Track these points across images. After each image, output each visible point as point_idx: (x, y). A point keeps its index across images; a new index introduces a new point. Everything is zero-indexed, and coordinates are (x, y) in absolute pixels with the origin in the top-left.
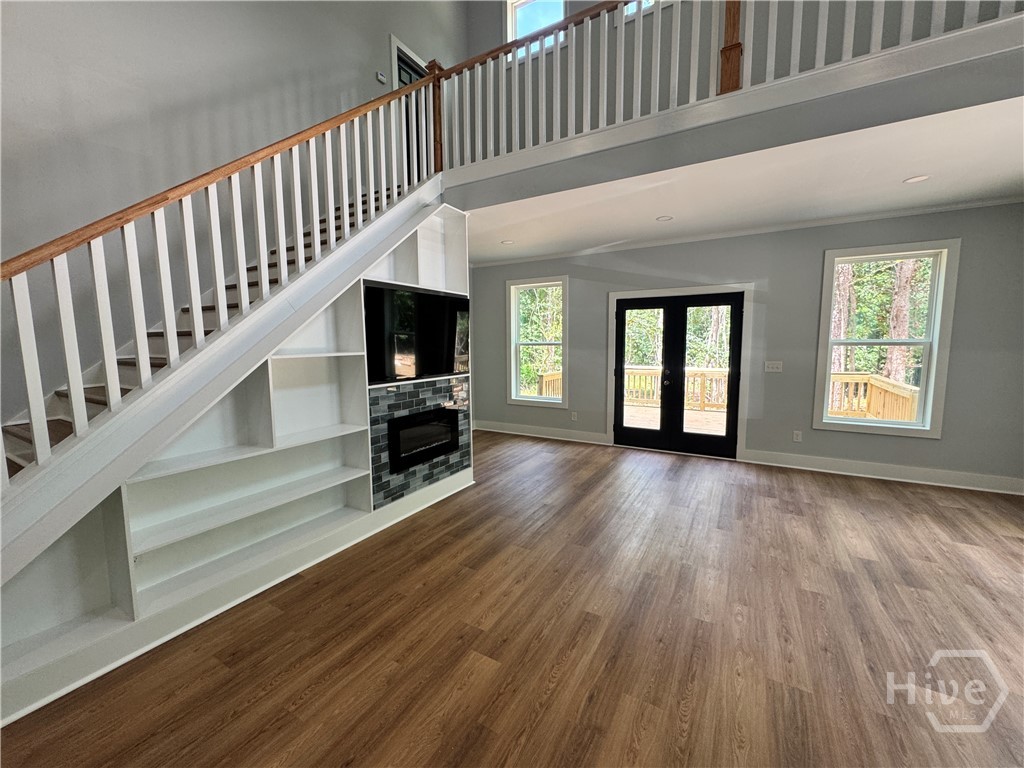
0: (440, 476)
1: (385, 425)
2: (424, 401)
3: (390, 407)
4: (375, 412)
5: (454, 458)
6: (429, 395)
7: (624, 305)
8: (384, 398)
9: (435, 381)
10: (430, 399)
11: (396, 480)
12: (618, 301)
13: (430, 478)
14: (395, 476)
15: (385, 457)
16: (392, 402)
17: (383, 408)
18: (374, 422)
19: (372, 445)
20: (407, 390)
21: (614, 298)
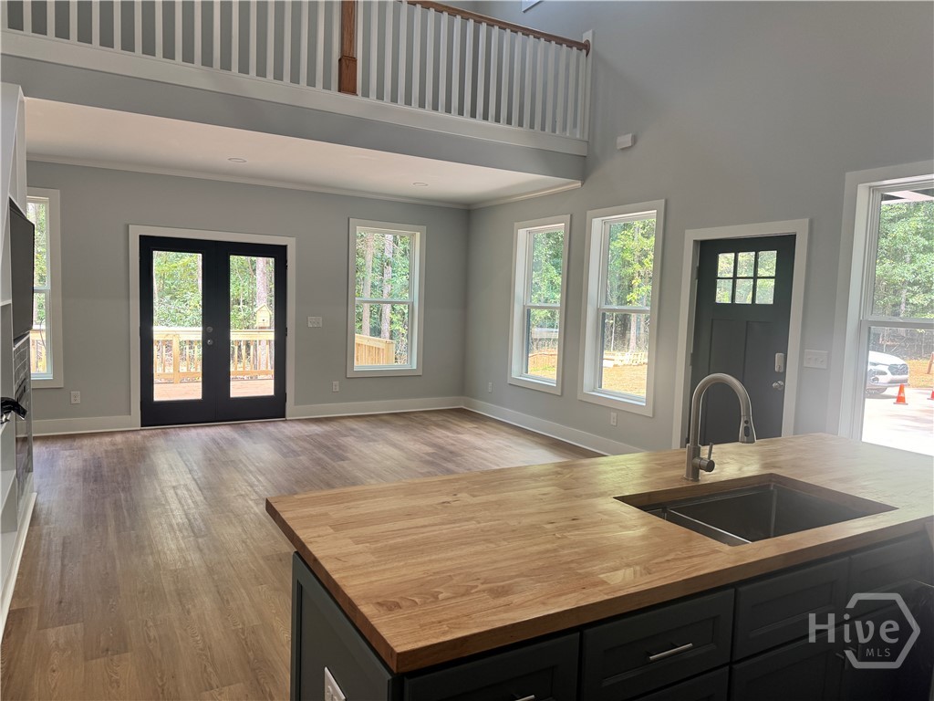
7: (150, 245)
12: (140, 236)
21: (136, 232)
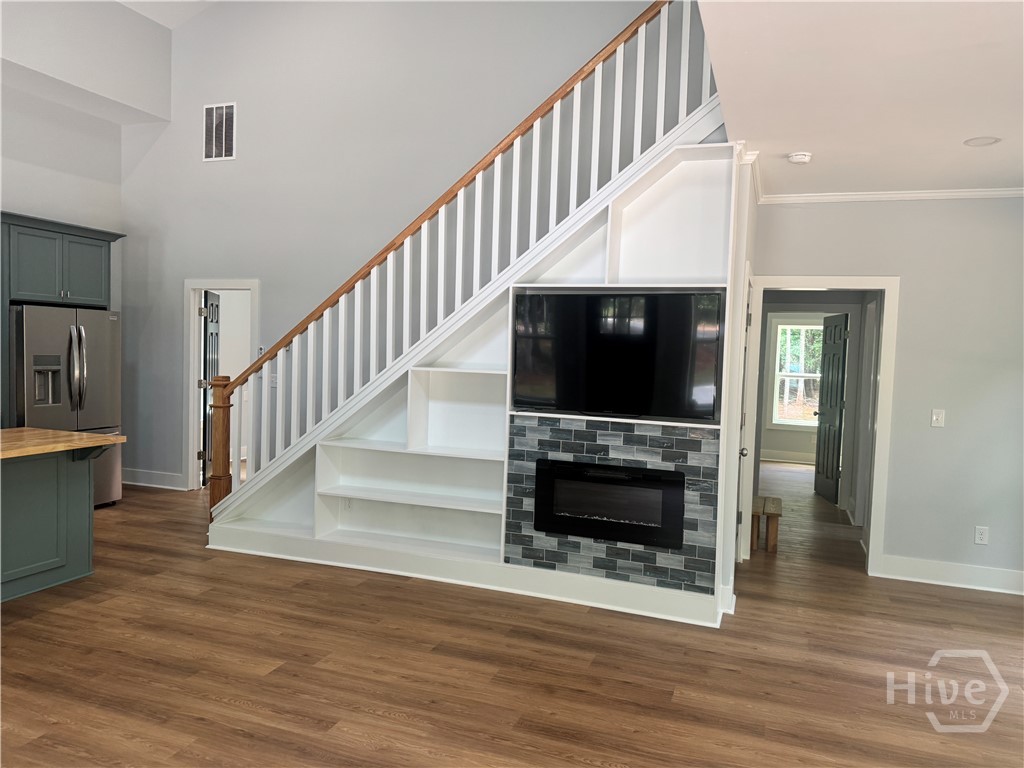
0: (632, 576)
1: (533, 465)
2: (605, 449)
3: (541, 443)
4: (520, 444)
5: (665, 559)
6: (620, 442)
8: (533, 430)
9: (632, 425)
10: (616, 448)
11: (545, 542)
13: (608, 567)
14: (542, 535)
15: (529, 504)
16: (547, 437)
17: (531, 442)
18: (514, 455)
19: (509, 482)
20: (573, 427)
